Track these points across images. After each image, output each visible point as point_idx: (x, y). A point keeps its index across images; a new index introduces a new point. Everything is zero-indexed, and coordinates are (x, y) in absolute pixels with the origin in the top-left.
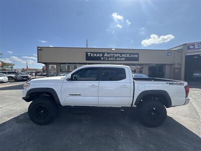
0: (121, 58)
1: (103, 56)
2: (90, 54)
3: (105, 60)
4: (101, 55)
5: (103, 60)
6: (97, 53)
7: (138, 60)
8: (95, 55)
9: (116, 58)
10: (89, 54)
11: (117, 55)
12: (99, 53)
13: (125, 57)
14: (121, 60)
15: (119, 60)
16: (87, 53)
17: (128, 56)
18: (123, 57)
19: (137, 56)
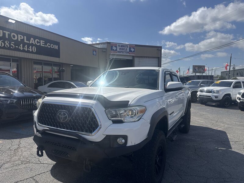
0: (29, 45)
7: (59, 56)
9: (17, 43)
11: (20, 37)
13: (36, 45)
14: (28, 52)
15: (24, 51)
17: (42, 43)
18: (32, 45)
19: (56, 47)
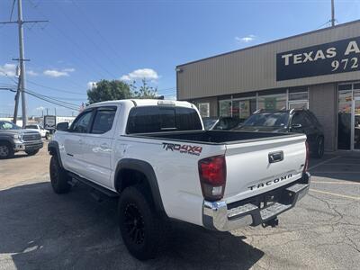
1: (340, 56)
2: (291, 59)
3: (349, 69)
4: (332, 52)
5: (340, 70)
6: (314, 49)
8: (308, 57)
10: (287, 57)
12: (324, 47)
16: (279, 56)
